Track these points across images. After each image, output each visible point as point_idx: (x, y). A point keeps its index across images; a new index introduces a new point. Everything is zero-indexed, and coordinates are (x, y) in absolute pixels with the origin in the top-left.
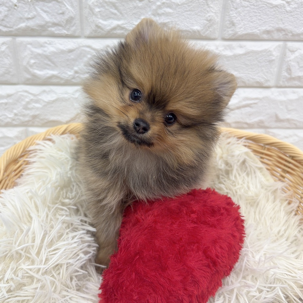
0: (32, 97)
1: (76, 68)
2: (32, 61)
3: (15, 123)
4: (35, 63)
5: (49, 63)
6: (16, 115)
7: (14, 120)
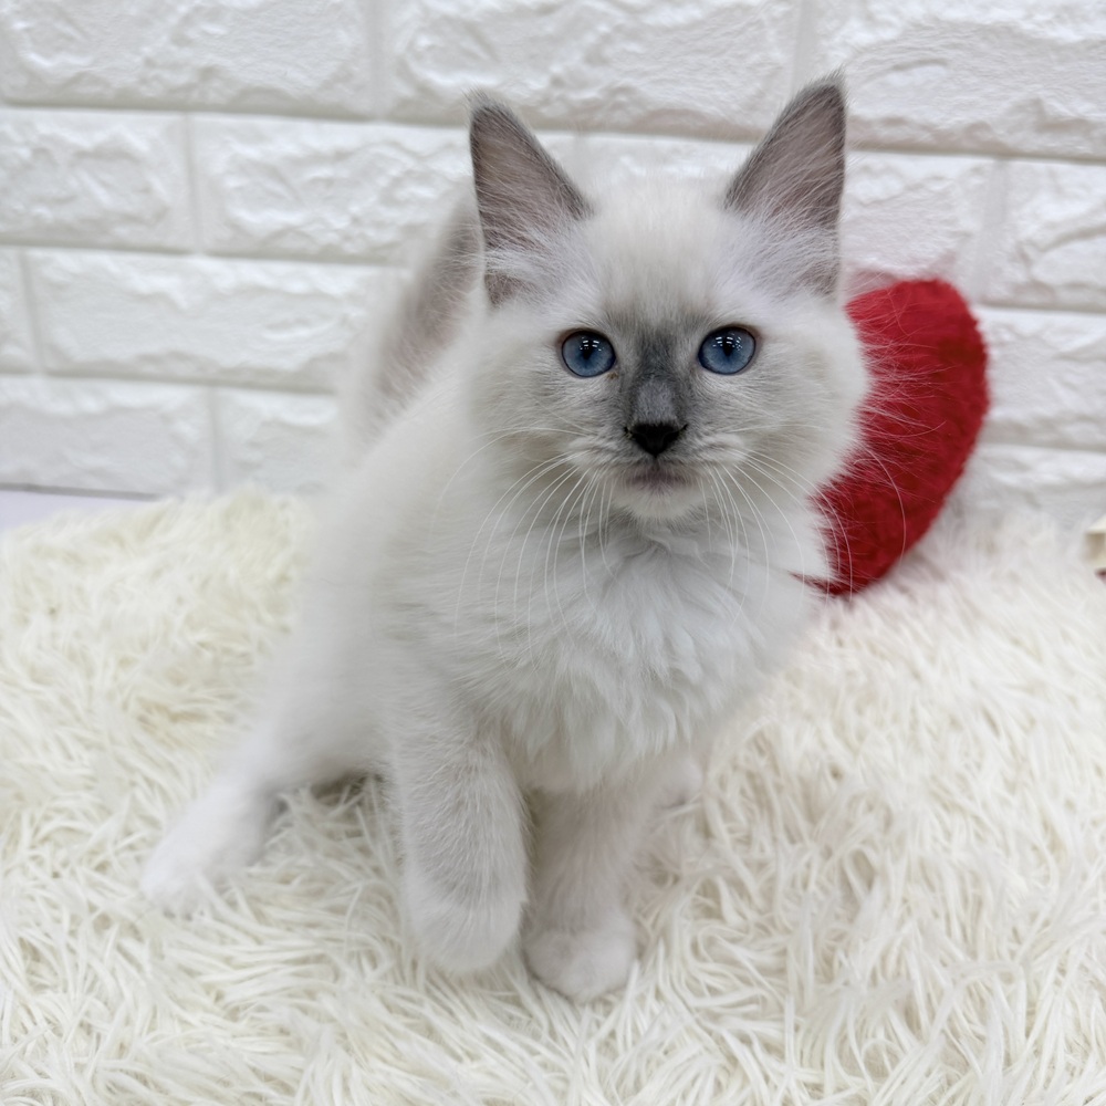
0: (410, 163)
1: (557, 69)
2: (424, 42)
3: (350, 248)
4: (430, 48)
5: (475, 48)
6: (356, 220)
7: (347, 238)
